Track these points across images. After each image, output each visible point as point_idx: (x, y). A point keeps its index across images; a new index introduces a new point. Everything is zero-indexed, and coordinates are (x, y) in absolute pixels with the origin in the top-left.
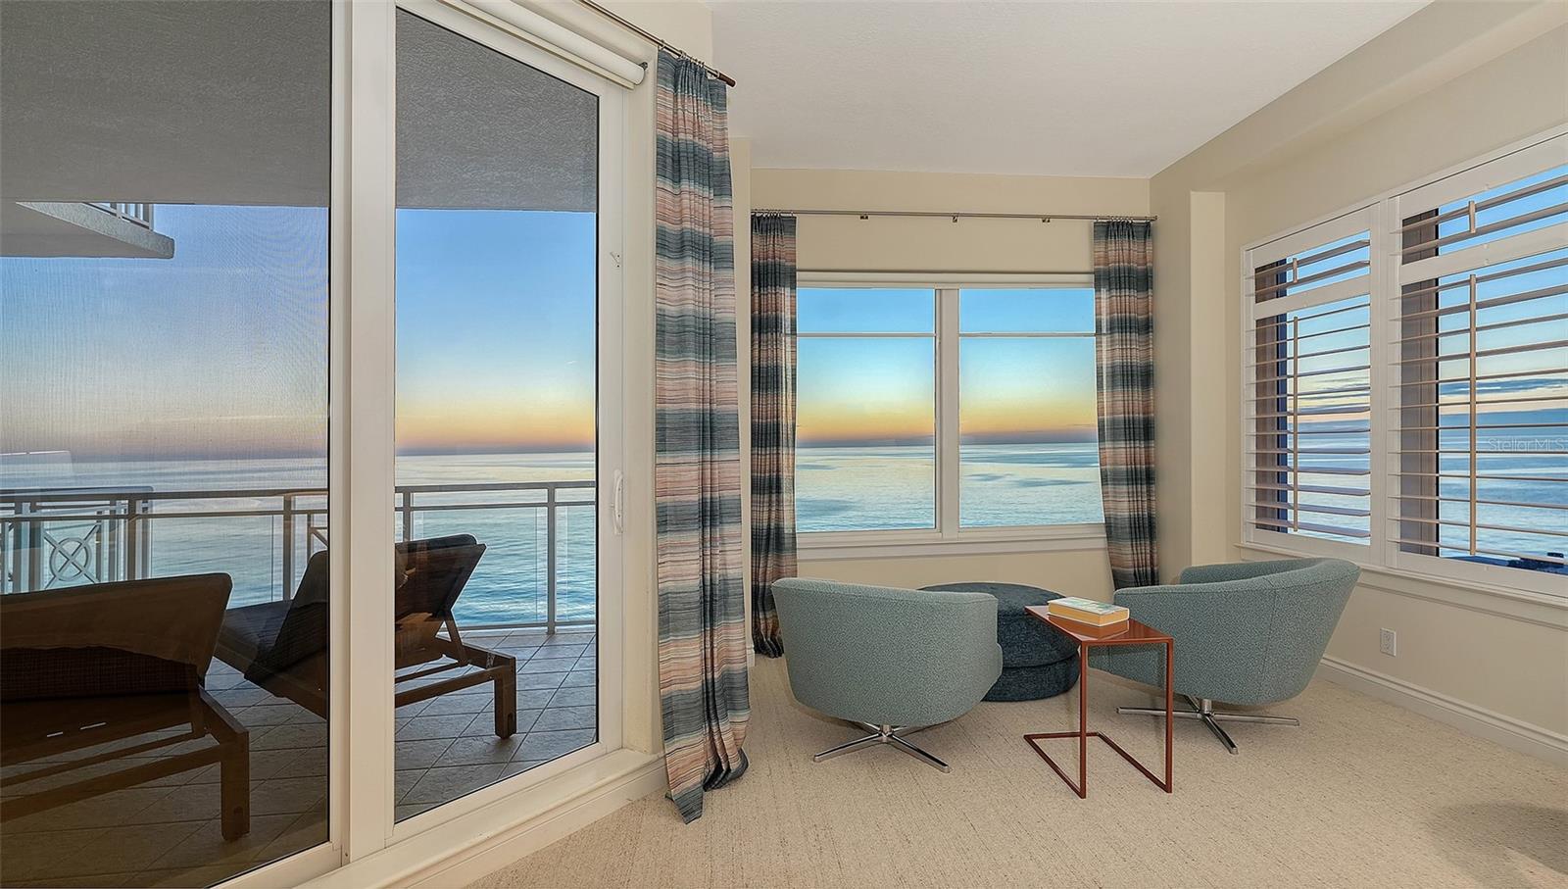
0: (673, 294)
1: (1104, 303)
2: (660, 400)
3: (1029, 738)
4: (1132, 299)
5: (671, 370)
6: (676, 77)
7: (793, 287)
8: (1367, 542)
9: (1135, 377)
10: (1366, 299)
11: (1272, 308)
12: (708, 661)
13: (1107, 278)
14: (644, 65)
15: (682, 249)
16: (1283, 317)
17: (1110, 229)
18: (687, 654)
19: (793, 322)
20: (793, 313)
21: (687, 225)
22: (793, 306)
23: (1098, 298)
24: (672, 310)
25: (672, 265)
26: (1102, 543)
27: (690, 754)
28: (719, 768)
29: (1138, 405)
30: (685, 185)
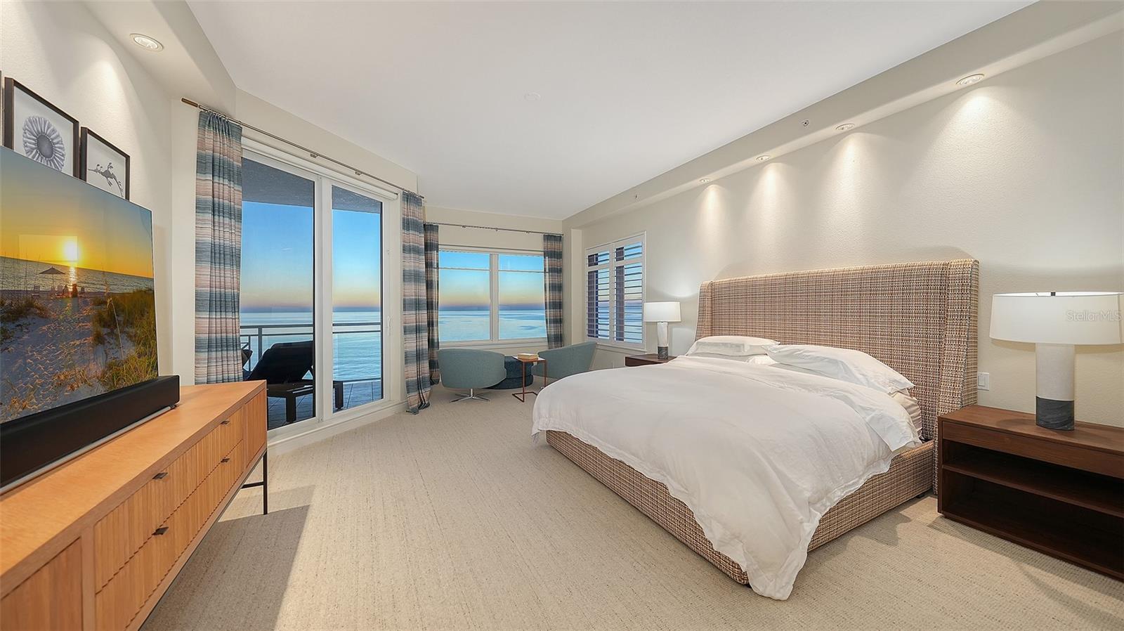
0: (407, 264)
1: (547, 262)
2: (404, 296)
3: (513, 395)
4: (555, 261)
5: (407, 287)
6: (407, 198)
7: (437, 252)
8: (608, 338)
9: (556, 287)
10: (608, 270)
11: (593, 268)
12: (418, 372)
13: (549, 254)
14: (397, 194)
15: (410, 250)
16: (597, 271)
17: (549, 237)
18: (412, 369)
19: (438, 264)
20: (438, 261)
21: (411, 244)
22: (438, 258)
23: (545, 261)
24: (407, 269)
25: (407, 255)
26: (547, 344)
27: (414, 398)
28: (422, 403)
29: (558, 297)
30: (411, 232)
